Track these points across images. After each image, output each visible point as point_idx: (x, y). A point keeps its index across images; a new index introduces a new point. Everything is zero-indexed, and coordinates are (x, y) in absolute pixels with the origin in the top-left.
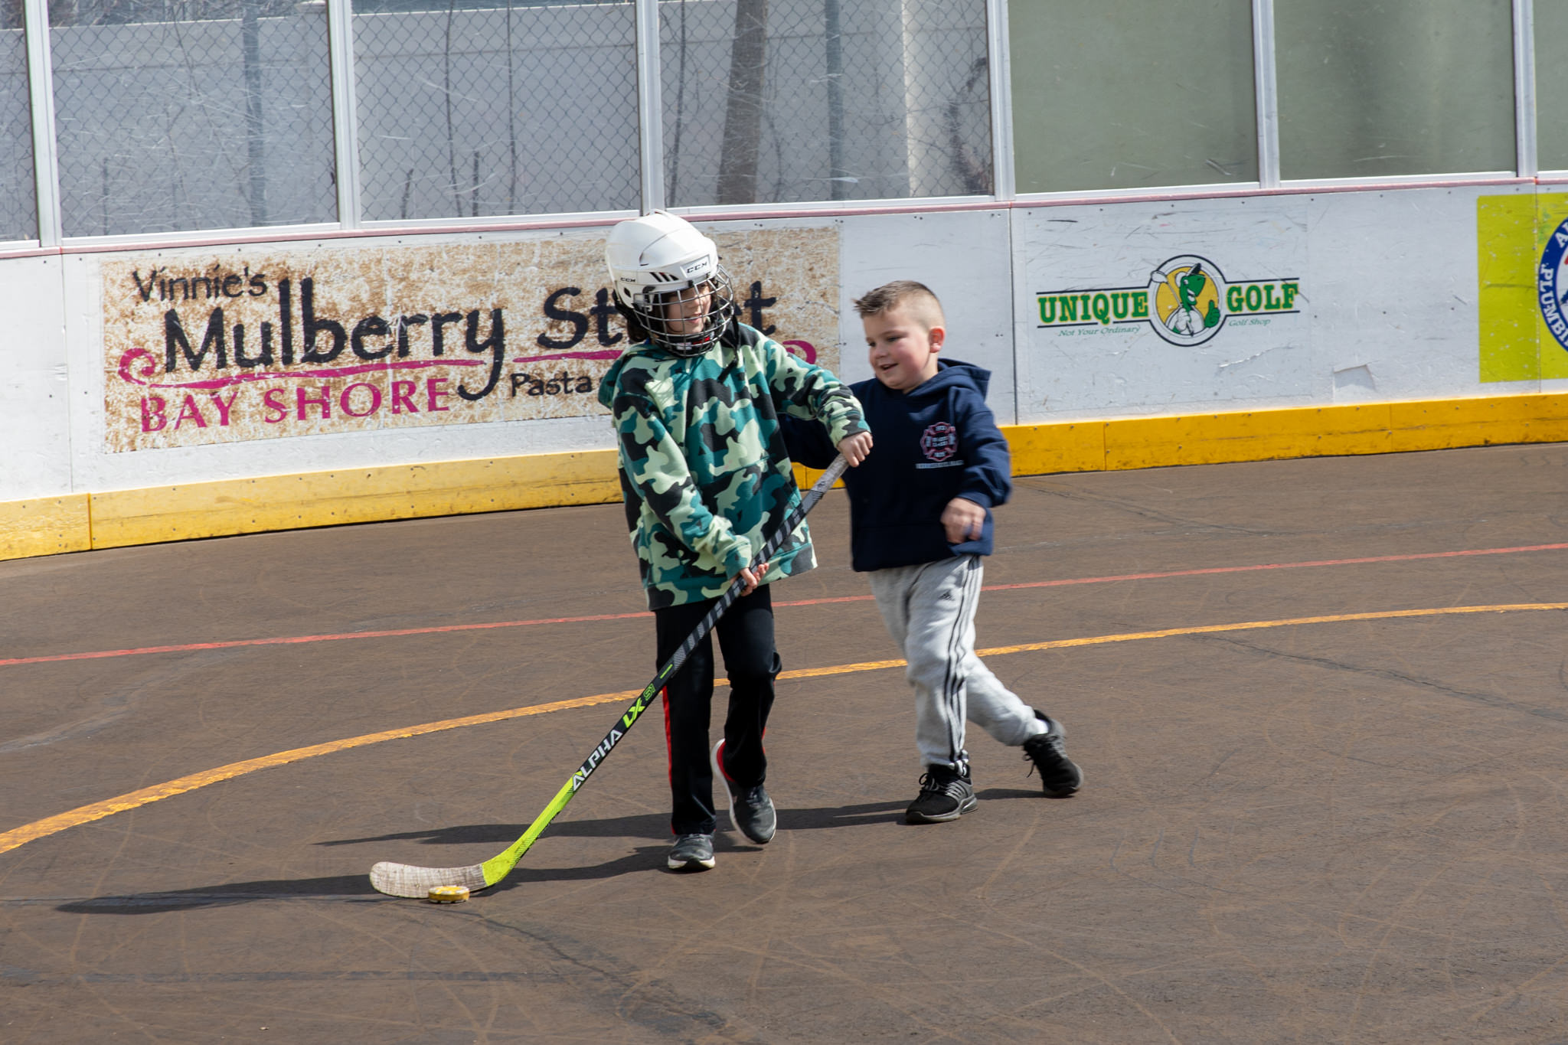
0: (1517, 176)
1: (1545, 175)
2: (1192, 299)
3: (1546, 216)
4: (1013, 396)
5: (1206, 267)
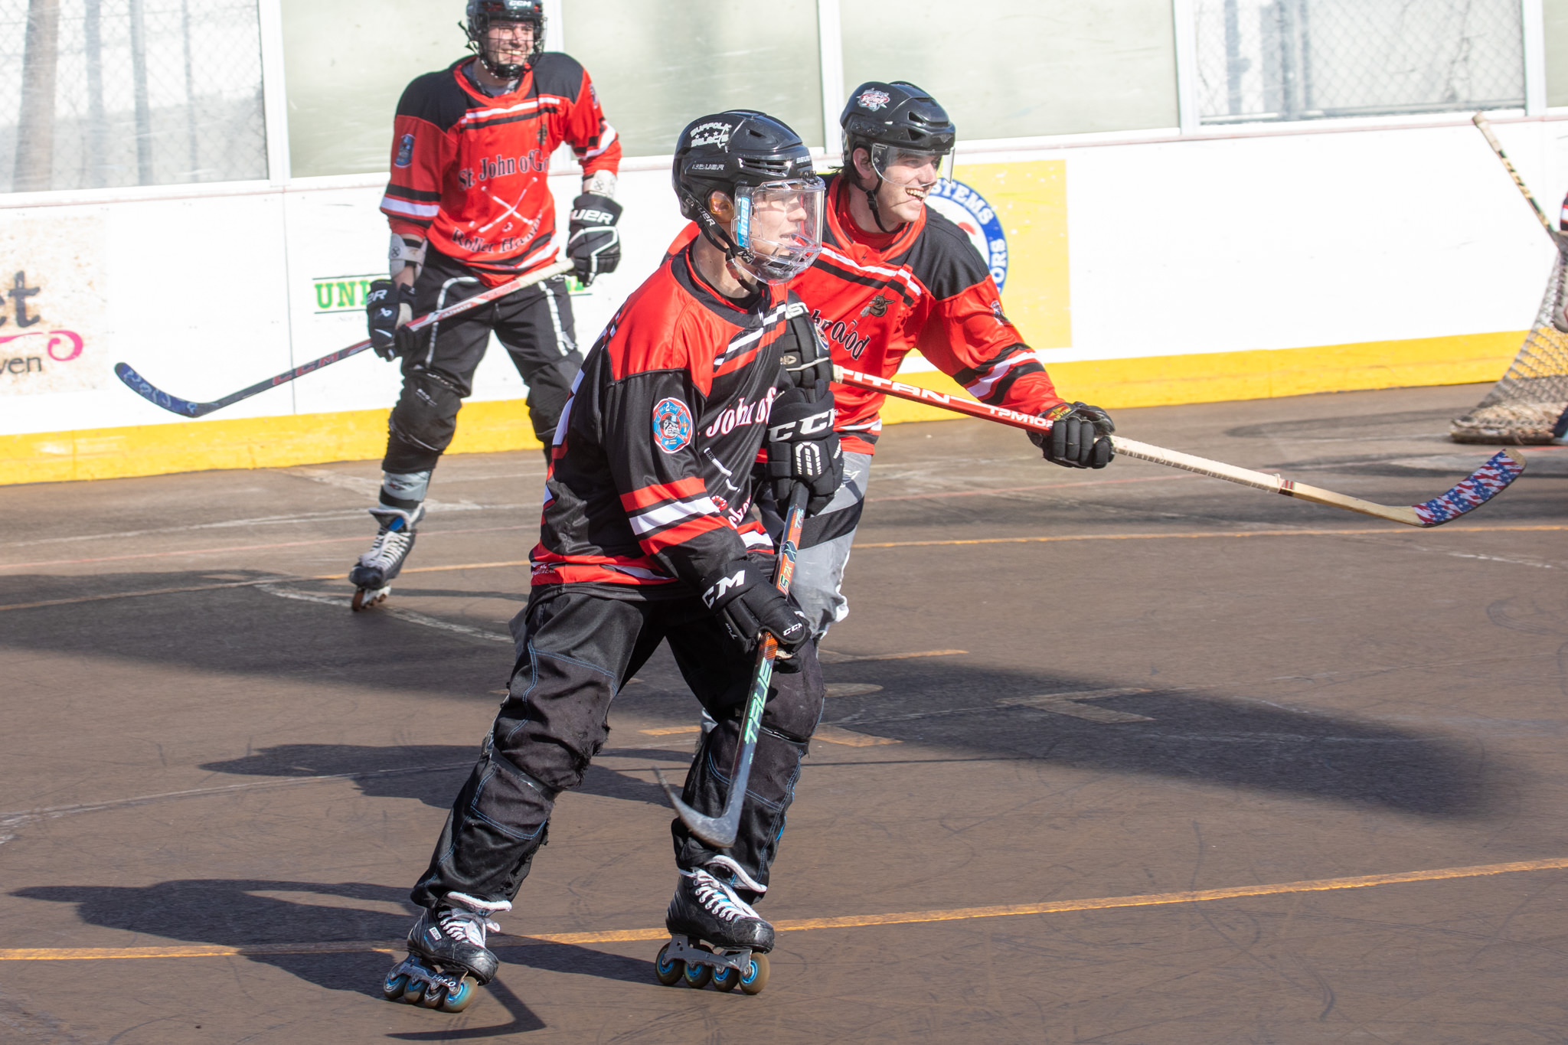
0: (825, 152)
4: (290, 384)
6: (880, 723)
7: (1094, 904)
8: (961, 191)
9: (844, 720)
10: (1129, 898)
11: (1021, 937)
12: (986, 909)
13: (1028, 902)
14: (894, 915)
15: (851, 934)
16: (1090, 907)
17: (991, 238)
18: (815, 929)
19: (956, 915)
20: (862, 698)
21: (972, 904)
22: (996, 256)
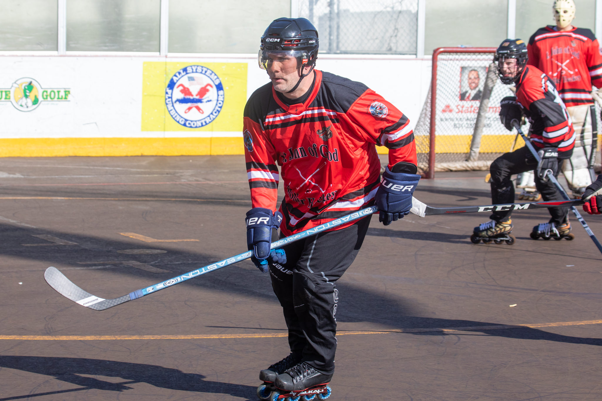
0: (160, 54)
1: (170, 55)
2: (28, 94)
3: (170, 70)
5: (34, 83)
6: (165, 265)
7: (239, 336)
8: (209, 72)
9: (153, 263)
10: (252, 334)
11: (212, 347)
12: (199, 335)
13: (215, 334)
14: (165, 336)
15: (149, 342)
16: (238, 337)
17: (218, 90)
18: (135, 339)
19: (188, 337)
20: (159, 255)
21: (195, 333)
22: (220, 96)
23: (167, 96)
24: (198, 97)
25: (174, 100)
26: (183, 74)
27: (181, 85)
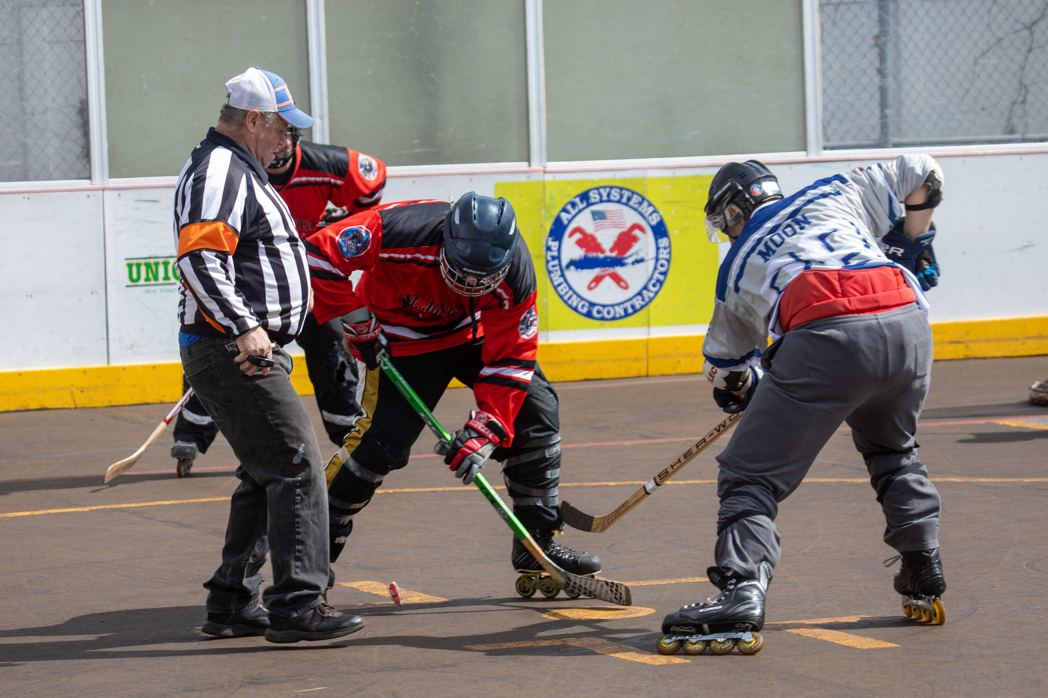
0: (530, 166)
1: (552, 166)
3: (552, 198)
4: (106, 341)
8: (635, 199)
17: (658, 236)
22: (661, 250)
23: (549, 254)
24: (614, 254)
25: (565, 262)
26: (581, 206)
27: (578, 230)
